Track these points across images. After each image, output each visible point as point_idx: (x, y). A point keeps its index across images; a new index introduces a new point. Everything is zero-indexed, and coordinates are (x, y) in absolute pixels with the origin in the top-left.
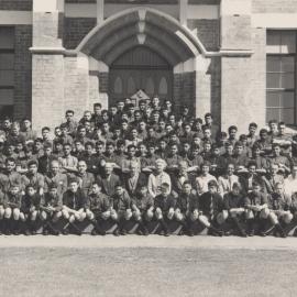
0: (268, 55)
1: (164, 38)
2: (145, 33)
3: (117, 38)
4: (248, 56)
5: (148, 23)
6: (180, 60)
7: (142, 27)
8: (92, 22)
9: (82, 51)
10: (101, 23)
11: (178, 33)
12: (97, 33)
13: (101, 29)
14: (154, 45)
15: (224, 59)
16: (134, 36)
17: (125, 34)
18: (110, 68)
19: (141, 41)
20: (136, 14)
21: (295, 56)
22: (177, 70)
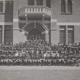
0: (60, 31)
6: (43, 31)
7: (35, 25)
8: (25, 24)
9: (23, 29)
11: (43, 26)
12: (26, 26)
13: (27, 25)
14: (38, 29)
15: (51, 31)
18: (29, 33)
19: (35, 27)
20: (34, 22)
21: (65, 31)
22: (42, 33)
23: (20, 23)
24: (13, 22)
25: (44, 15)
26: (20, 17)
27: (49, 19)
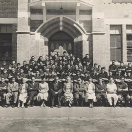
0: (111, 35)
1: (70, 28)
2: (62, 26)
3: (51, 28)
4: (104, 34)
5: (63, 22)
6: (76, 36)
7: (61, 23)
8: (42, 22)
10: (45, 21)
11: (75, 25)
12: (43, 26)
13: (45, 24)
14: (66, 31)
15: (93, 35)
16: (58, 27)
19: (61, 29)
20: (59, 18)
21: (121, 35)
22: (75, 40)
23: (32, 19)
24: (17, 18)
25: (78, 5)
26: (31, 7)
27: (89, 12)
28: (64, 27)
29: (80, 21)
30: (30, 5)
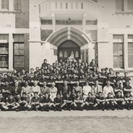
1: (77, 37)
2: (70, 35)
3: (60, 37)
4: (108, 42)
5: (71, 31)
6: (83, 45)
7: (69, 33)
8: (51, 31)
10: (54, 31)
11: (83, 35)
12: (53, 35)
14: (74, 40)
15: (99, 44)
16: (66, 36)
17: (63, 35)
18: (58, 48)
19: (69, 38)
20: (67, 28)
21: (123, 43)
22: (82, 48)
23: (42, 29)
24: (29, 28)
27: (95, 22)
28: (72, 36)
29: (86, 31)
30: (41, 16)
